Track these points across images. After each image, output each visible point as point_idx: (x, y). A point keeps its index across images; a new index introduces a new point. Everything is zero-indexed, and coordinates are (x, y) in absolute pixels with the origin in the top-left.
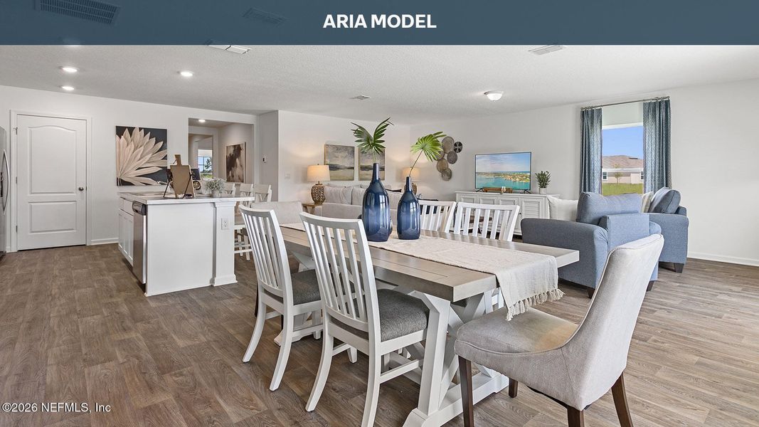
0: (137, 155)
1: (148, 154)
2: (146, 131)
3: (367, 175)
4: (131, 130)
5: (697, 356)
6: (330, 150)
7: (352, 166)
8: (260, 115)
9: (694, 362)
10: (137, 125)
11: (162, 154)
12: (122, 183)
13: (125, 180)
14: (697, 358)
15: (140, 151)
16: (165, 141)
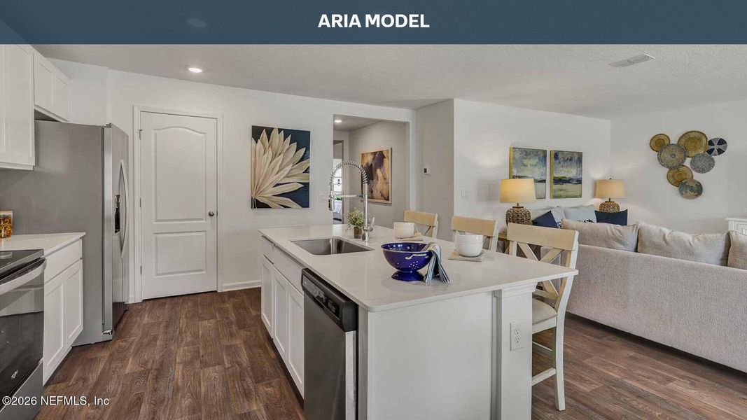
0: (275, 165)
1: (287, 165)
2: (287, 132)
3: (561, 190)
4: (269, 131)
6: (518, 155)
7: (543, 178)
8: (417, 110)
10: (276, 125)
11: (304, 164)
12: (258, 204)
13: (261, 200)
15: (279, 160)
16: (308, 148)
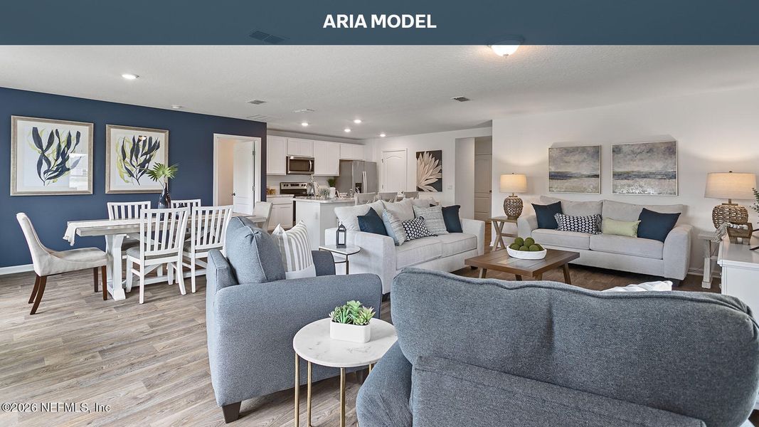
0: (425, 170)
1: (431, 169)
2: (430, 153)
4: (423, 153)
5: (48, 366)
6: (555, 154)
9: (45, 359)
10: (425, 150)
11: (439, 168)
12: (419, 190)
14: (47, 363)
15: (427, 167)
